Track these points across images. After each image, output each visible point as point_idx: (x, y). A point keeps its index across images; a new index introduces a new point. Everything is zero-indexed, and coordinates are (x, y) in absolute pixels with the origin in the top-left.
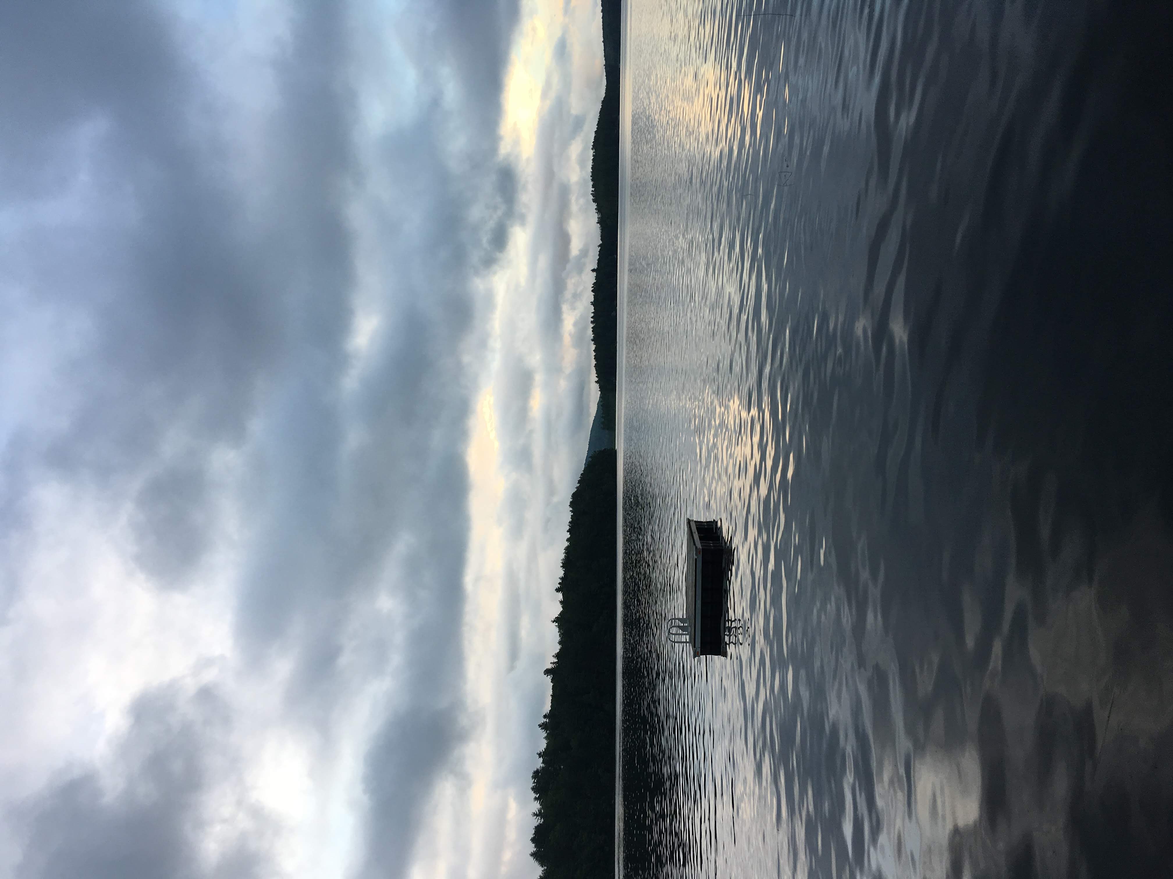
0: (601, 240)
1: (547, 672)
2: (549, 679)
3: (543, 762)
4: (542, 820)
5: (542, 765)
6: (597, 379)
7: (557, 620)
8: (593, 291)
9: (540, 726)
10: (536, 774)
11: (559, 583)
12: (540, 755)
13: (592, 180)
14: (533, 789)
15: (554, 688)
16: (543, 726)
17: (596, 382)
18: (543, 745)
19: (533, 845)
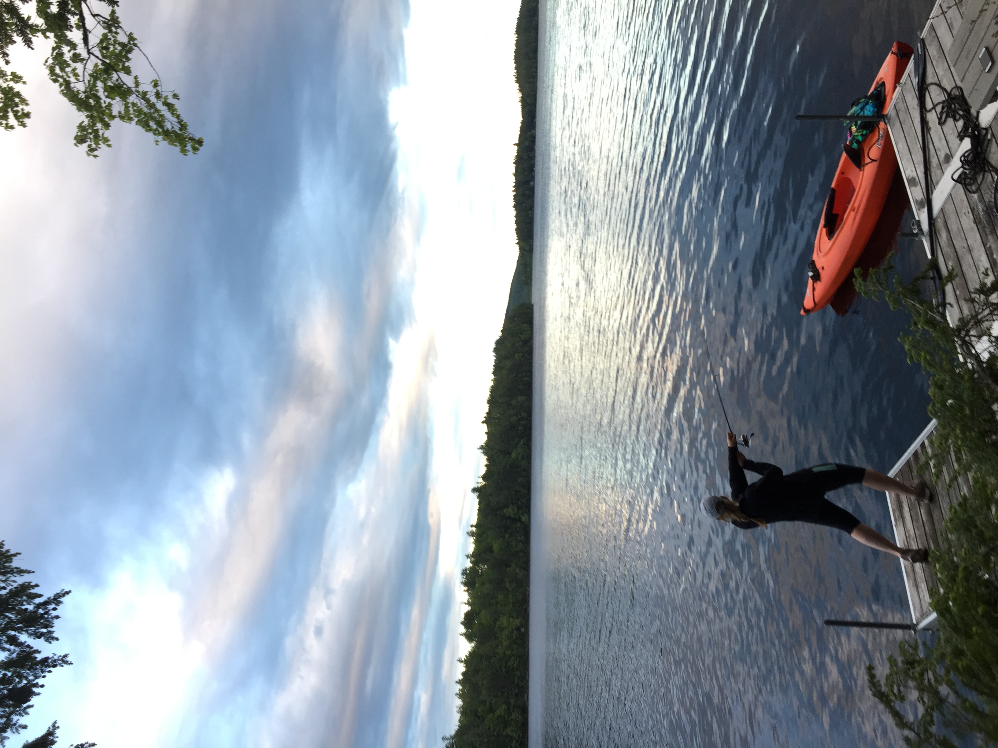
0: (523, 117)
1: (474, 490)
2: (475, 495)
3: (471, 562)
4: (470, 608)
5: (471, 565)
6: (517, 241)
7: (482, 447)
8: (514, 163)
9: (468, 533)
10: (464, 572)
11: (485, 417)
12: (468, 556)
13: (515, 63)
14: (462, 583)
15: (480, 503)
16: (472, 534)
17: (517, 243)
18: (471, 548)
19: (463, 627)
